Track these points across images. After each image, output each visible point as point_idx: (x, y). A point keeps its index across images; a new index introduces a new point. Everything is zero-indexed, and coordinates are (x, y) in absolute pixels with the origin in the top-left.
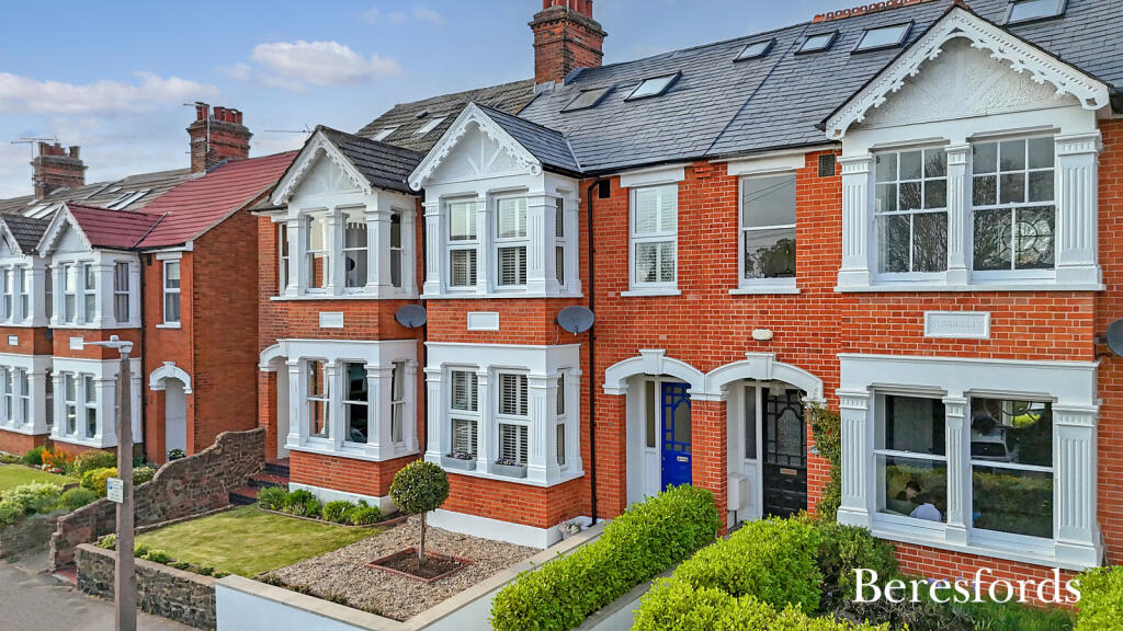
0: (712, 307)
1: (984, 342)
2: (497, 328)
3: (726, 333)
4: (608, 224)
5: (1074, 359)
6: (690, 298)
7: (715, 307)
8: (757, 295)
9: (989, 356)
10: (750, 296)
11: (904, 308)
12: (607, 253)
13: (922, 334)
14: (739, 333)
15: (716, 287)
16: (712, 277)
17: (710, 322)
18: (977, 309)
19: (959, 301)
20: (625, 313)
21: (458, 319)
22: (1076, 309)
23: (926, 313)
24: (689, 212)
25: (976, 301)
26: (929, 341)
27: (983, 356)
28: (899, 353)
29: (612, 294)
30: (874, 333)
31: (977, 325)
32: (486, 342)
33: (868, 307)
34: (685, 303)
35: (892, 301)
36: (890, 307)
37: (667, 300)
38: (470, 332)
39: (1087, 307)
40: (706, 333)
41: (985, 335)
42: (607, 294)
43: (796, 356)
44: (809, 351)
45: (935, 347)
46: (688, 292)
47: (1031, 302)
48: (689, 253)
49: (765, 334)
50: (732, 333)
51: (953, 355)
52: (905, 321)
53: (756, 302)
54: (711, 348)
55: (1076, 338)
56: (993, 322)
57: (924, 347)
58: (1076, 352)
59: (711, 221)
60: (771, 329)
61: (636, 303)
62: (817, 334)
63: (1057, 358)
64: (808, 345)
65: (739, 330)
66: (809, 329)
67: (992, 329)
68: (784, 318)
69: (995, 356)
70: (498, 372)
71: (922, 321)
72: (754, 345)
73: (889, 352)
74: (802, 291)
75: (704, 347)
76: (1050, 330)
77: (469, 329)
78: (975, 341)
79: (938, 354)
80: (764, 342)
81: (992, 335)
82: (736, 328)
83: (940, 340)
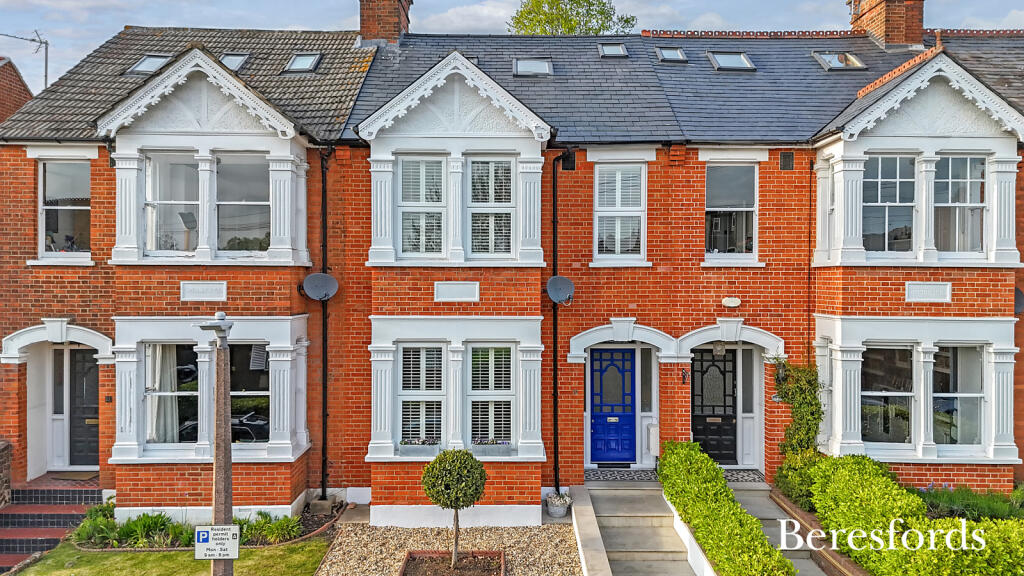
0: (682, 278)
1: (948, 305)
2: (476, 299)
3: (696, 301)
4: (572, 196)
5: (1004, 315)
6: (661, 269)
7: (686, 278)
8: (726, 268)
9: (950, 315)
10: (719, 268)
11: (890, 279)
12: (572, 224)
13: (904, 300)
14: (709, 301)
15: (687, 260)
16: (683, 251)
17: (681, 292)
18: (943, 280)
19: (931, 274)
20: (592, 283)
21: (420, 289)
22: (1005, 280)
23: (907, 283)
24: (660, 191)
25: (942, 274)
26: (909, 304)
27: (947, 315)
28: (887, 314)
29: (576, 265)
30: (867, 299)
31: (943, 292)
32: (461, 314)
33: (863, 279)
34: (656, 274)
35: (881, 274)
36: (880, 279)
37: (637, 271)
38: (438, 304)
39: (1011, 279)
40: (677, 301)
41: (948, 299)
42: (571, 265)
43: (760, 320)
44: (771, 315)
45: (913, 309)
46: (659, 264)
47: (979, 275)
48: (659, 228)
49: (734, 302)
50: (702, 301)
51: (926, 315)
52: (891, 289)
53: (724, 274)
54: (682, 315)
55: (1005, 301)
56: (953, 290)
57: (905, 309)
58: (1005, 310)
59: (682, 201)
60: (738, 297)
61: (604, 274)
62: (778, 302)
63: (993, 315)
64: (771, 311)
65: (708, 299)
66: (771, 297)
67: (953, 295)
68: (750, 288)
69: (955, 315)
70: (470, 346)
71: (904, 290)
72: (724, 311)
73: (879, 314)
74: (767, 265)
75: (675, 315)
76: (989, 295)
77: (436, 300)
78: (941, 304)
79: (916, 315)
80: (732, 309)
81: (953, 300)
82: (706, 297)
83: (916, 304)
